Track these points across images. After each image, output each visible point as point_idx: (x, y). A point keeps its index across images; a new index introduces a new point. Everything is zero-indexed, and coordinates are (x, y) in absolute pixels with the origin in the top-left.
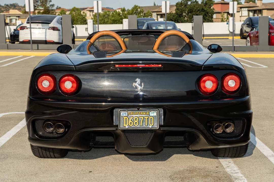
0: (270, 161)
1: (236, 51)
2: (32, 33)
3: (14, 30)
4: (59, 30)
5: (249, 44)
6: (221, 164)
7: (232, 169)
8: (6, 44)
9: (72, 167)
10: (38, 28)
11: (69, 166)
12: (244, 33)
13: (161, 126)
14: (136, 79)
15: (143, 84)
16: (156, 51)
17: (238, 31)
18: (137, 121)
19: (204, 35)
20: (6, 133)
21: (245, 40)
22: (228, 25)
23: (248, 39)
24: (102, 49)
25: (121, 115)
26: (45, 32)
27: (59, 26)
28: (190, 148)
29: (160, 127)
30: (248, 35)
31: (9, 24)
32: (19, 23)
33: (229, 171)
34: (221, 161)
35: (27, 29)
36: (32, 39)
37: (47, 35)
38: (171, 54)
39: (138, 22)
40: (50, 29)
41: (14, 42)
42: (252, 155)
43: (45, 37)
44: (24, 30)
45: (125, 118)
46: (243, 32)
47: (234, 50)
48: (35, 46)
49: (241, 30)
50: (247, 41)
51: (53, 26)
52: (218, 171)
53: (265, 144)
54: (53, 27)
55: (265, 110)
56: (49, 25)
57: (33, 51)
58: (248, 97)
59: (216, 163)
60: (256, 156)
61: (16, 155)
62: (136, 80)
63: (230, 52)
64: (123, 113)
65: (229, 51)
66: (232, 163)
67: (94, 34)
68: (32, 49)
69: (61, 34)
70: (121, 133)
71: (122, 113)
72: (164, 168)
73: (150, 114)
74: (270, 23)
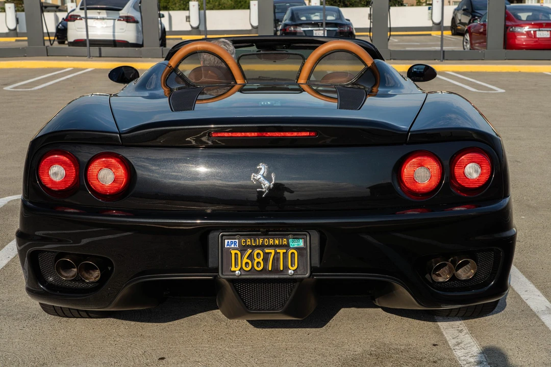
0: (546, 327)
1: (447, 60)
2: (89, 28)
3: (63, 19)
4: (137, 22)
5: (468, 46)
6: (442, 334)
7: (467, 351)
8: (43, 46)
9: (125, 343)
10: (101, 19)
11: (118, 339)
12: (458, 25)
13: (313, 270)
14: (258, 165)
15: (273, 176)
16: (305, 87)
17: (447, 23)
18: (260, 260)
19: (390, 28)
20: (5, 246)
21: (461, 38)
22: (430, 11)
23: (467, 37)
24: (194, 81)
25: (226, 246)
26: (112, 24)
27: (136, 15)
28: (377, 302)
29: (311, 272)
30: (467, 30)
31: (60, 8)
32: (72, 7)
33: (462, 358)
34: (442, 328)
35: (81, 19)
36: (90, 38)
37: (116, 31)
38: (335, 96)
39: (275, 7)
40: (121, 20)
41: (63, 40)
42: (506, 309)
43: (112, 33)
44: (76, 21)
45: (233, 252)
46: (456, 24)
47: (444, 58)
48: (95, 50)
49: (454, 20)
50: (465, 40)
51: (126, 15)
52: (439, 357)
53: (527, 277)
54: (126, 17)
55: (514, 189)
56: (119, 14)
57: (90, 59)
58: (507, 199)
59: (432, 334)
60: (514, 311)
61: (11, 308)
62: (258, 167)
63: (437, 60)
64: (230, 241)
65: (435, 60)
66: (465, 332)
67: (179, 46)
68: (90, 56)
69: (140, 28)
70: (227, 283)
71: (226, 241)
72: (320, 347)
73: (290, 243)
74: (507, 10)
